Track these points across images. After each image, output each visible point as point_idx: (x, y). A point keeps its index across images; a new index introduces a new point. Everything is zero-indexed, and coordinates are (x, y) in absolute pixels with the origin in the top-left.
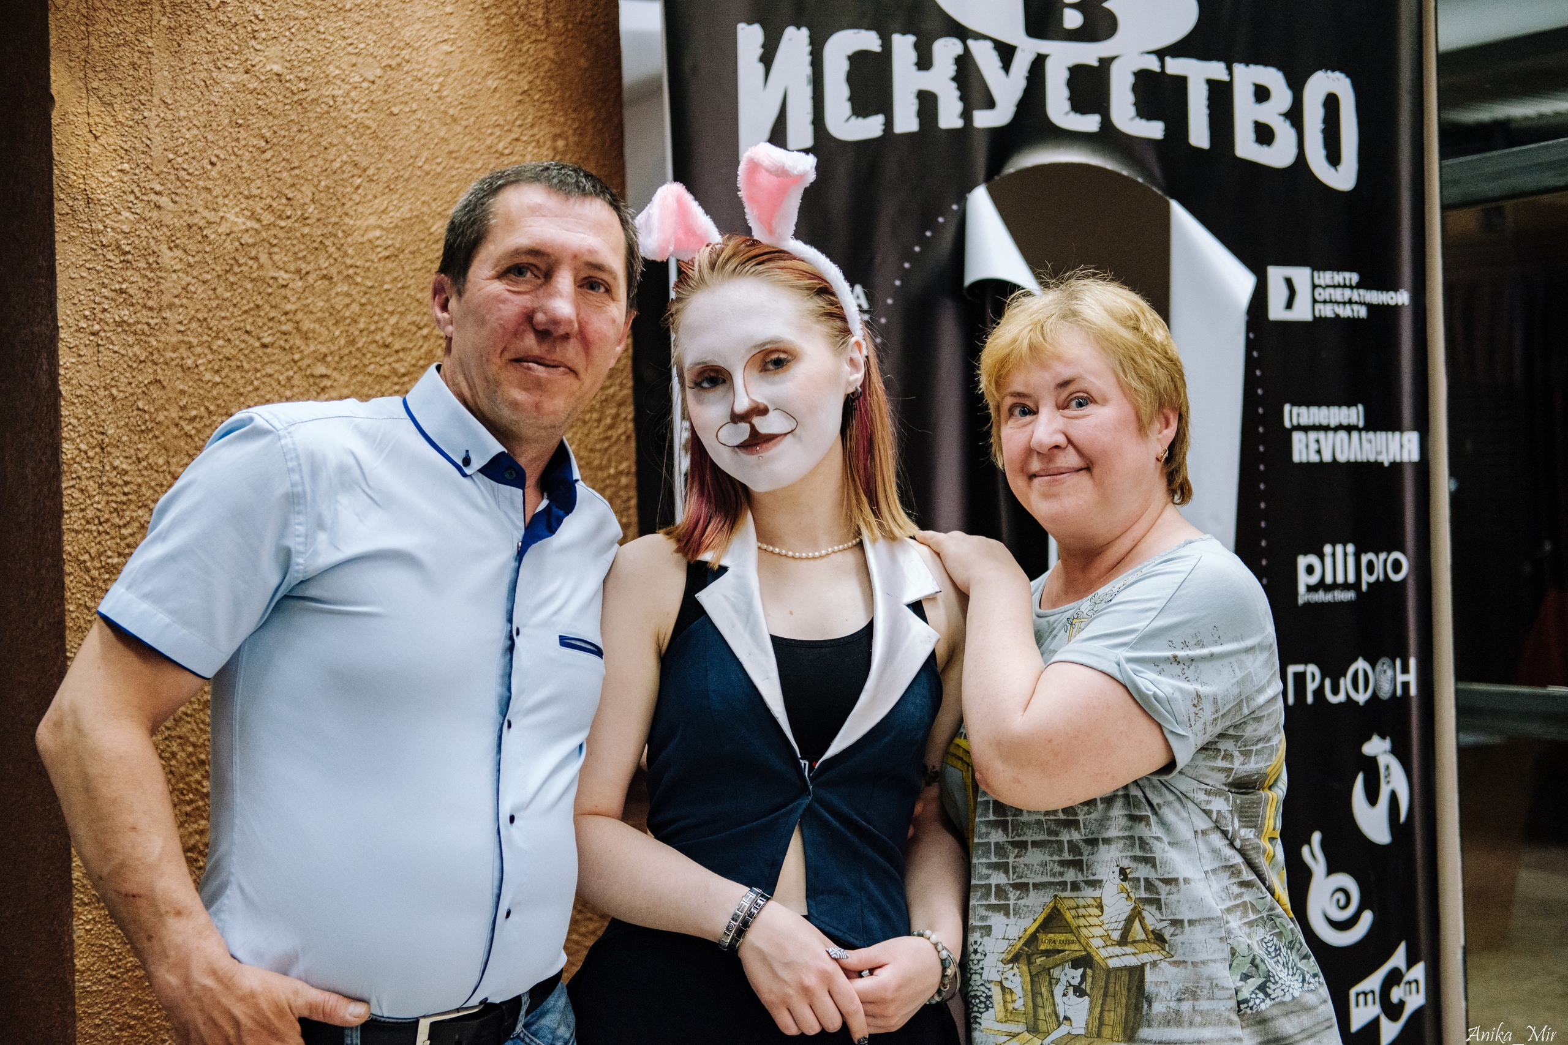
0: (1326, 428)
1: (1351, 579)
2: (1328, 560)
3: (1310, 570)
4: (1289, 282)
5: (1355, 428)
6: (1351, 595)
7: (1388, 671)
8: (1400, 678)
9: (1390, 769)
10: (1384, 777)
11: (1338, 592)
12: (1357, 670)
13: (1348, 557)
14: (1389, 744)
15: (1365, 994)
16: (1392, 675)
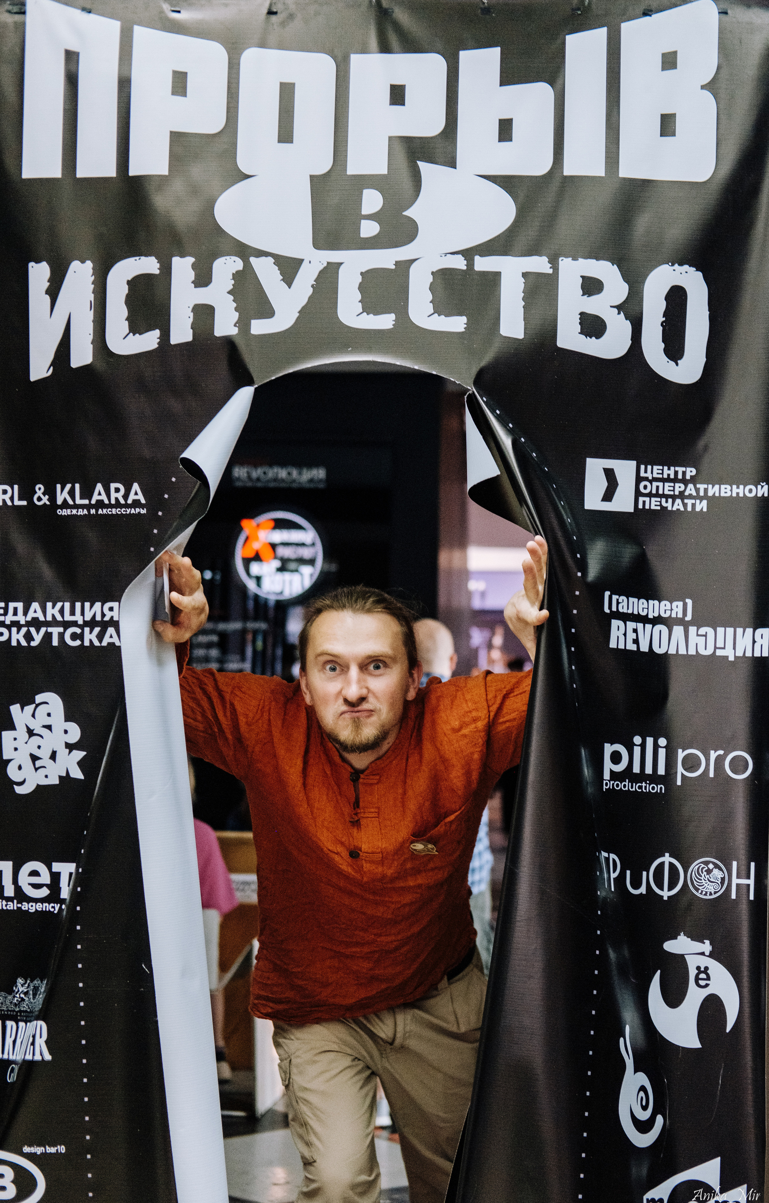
0: (644, 620)
1: (661, 771)
2: (637, 750)
3: (616, 758)
4: (610, 474)
5: (681, 622)
6: (661, 788)
7: (716, 872)
8: (735, 881)
9: (708, 972)
10: (697, 979)
11: (646, 783)
12: (662, 864)
13: (660, 749)
14: (707, 947)
15: (654, 1201)
16: (723, 876)
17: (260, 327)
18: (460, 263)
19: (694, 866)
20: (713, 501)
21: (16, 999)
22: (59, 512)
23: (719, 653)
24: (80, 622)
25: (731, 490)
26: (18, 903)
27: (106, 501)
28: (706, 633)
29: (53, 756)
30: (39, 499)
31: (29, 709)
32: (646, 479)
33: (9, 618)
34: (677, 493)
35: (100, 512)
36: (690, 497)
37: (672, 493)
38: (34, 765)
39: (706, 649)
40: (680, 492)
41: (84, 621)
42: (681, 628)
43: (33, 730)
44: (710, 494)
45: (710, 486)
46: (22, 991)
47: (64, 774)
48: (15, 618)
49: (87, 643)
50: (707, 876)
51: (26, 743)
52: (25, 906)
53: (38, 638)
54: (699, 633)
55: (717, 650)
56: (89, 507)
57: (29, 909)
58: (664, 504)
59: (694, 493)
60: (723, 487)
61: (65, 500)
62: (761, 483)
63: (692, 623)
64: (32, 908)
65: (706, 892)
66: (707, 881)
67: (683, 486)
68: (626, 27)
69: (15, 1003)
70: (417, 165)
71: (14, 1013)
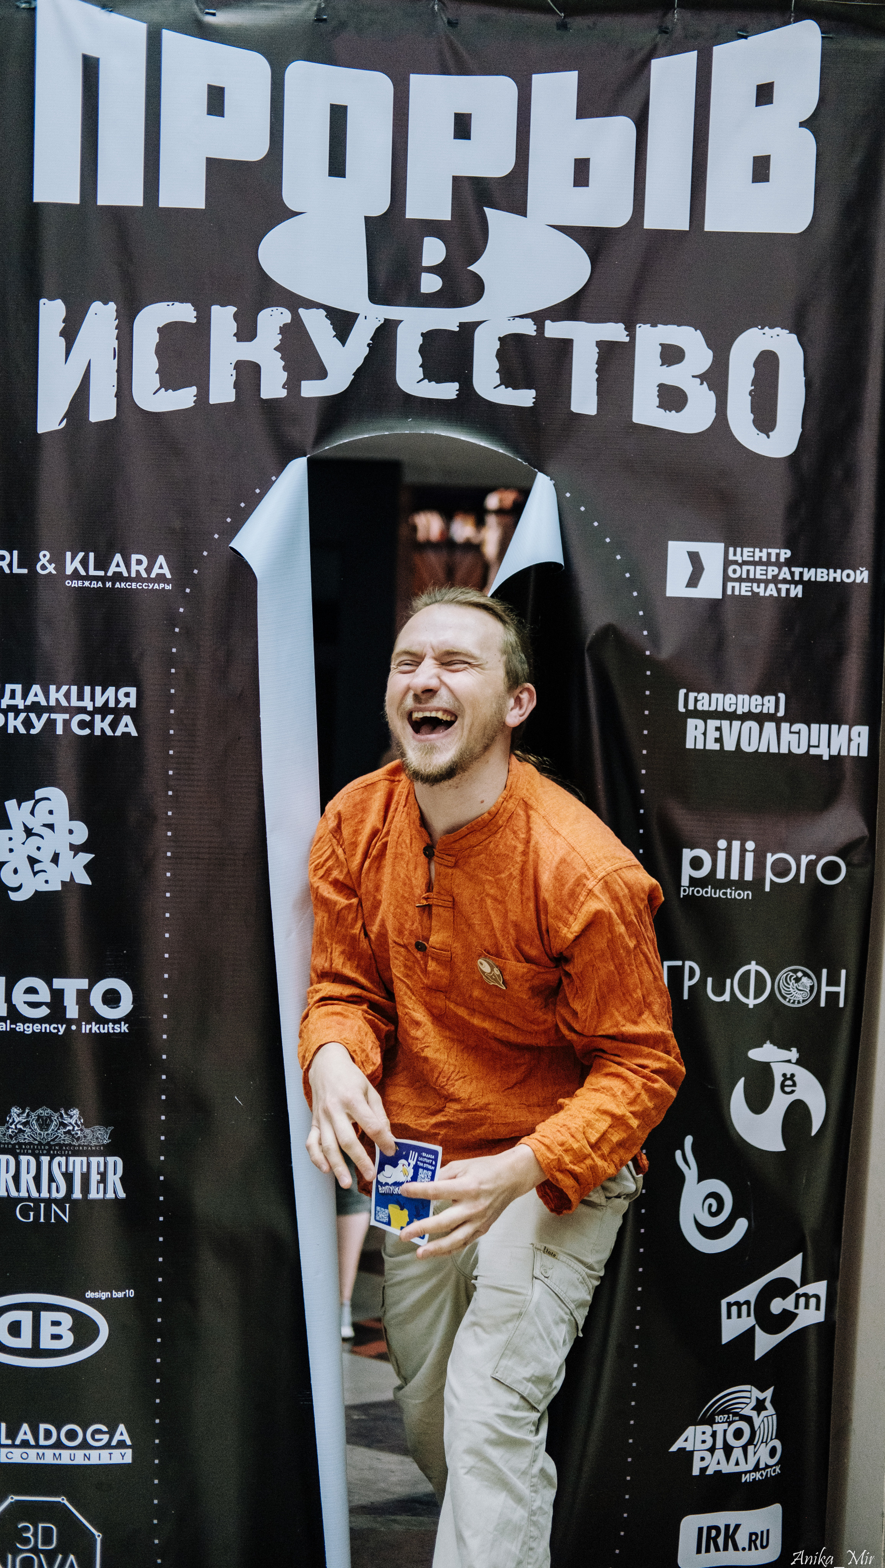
0: (731, 716)
1: (749, 876)
2: (721, 856)
3: (697, 863)
4: (694, 558)
5: (771, 717)
6: (748, 895)
7: (805, 980)
8: (825, 989)
9: (795, 1079)
10: (783, 1086)
11: (732, 890)
12: (748, 973)
13: (747, 853)
14: (794, 1054)
15: (738, 1304)
16: (811, 984)
17: (311, 389)
18: (528, 328)
19: (782, 975)
20: (808, 585)
21: (10, 1130)
22: (68, 583)
23: (813, 751)
25: (828, 575)
27: (126, 574)
28: (800, 730)
29: (55, 859)
30: (44, 567)
31: (28, 805)
32: (735, 562)
33: (6, 702)
34: (770, 577)
35: (117, 585)
36: (785, 581)
37: (764, 577)
38: (33, 868)
39: (799, 747)
40: (773, 576)
42: (773, 725)
43: (32, 829)
44: (806, 578)
45: (806, 570)
46: (19, 1122)
47: (68, 880)
48: (12, 702)
50: (796, 985)
51: (23, 843)
52: (20, 1027)
54: (792, 730)
55: (811, 749)
56: (103, 579)
57: (24, 1030)
58: (756, 589)
59: (789, 578)
60: (819, 570)
61: (76, 569)
62: (861, 568)
63: (784, 719)
64: (29, 1028)
65: (794, 1001)
66: (796, 990)
67: (776, 570)
68: (718, 51)
69: (10, 1135)
70: (484, 210)
71: (10, 1146)
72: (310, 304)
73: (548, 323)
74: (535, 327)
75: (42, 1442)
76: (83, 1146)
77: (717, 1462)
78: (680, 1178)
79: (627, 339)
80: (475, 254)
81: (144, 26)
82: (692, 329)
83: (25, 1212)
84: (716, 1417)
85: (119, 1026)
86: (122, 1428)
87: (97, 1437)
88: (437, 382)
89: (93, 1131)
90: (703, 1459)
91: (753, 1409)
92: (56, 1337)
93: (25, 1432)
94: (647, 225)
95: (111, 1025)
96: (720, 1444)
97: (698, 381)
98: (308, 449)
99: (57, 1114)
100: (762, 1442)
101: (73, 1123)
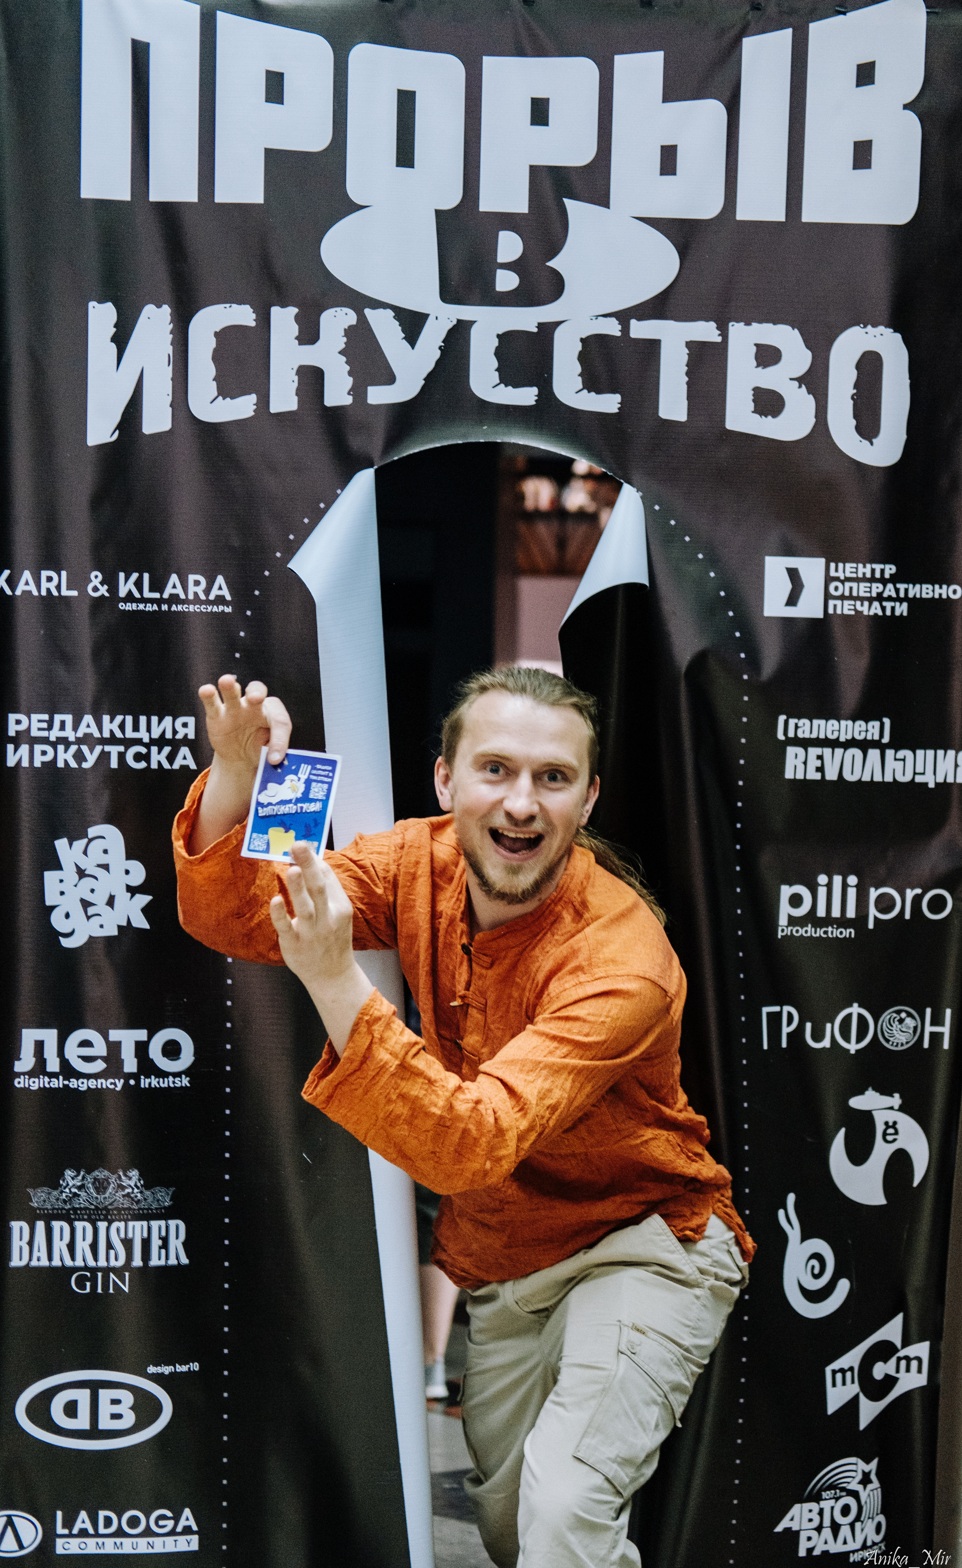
1: (851, 913)
2: (822, 892)
3: (796, 901)
4: (793, 574)
5: (876, 744)
6: (850, 933)
7: (908, 1021)
8: (929, 1029)
9: (896, 1126)
10: (885, 1134)
11: (833, 928)
12: (850, 1016)
13: (849, 889)
14: (896, 1100)
15: (843, 1371)
16: (915, 1025)
17: (378, 395)
18: (613, 328)
19: (886, 1016)
20: (914, 603)
21: (64, 1195)
22: (122, 606)
23: (919, 779)
24: (146, 740)
25: (933, 591)
26: (64, 1080)
27: (183, 596)
28: (905, 756)
29: (111, 902)
30: (95, 589)
31: (80, 844)
32: (837, 579)
33: (55, 734)
34: (874, 595)
35: (174, 608)
36: (890, 598)
37: (868, 595)
38: (86, 912)
39: (904, 775)
40: (877, 593)
41: (150, 738)
42: (877, 752)
43: (85, 870)
44: (911, 595)
45: (911, 586)
46: (74, 1185)
47: (124, 924)
48: (62, 734)
49: (154, 765)
50: (899, 1026)
51: (76, 886)
52: (73, 1083)
53: (91, 760)
54: (896, 757)
55: (916, 777)
56: (159, 602)
57: (78, 1086)
58: (859, 608)
59: (894, 595)
60: (924, 586)
61: (130, 592)
63: (889, 746)
64: (83, 1085)
65: (898, 1043)
66: (899, 1032)
67: (881, 586)
68: (814, 28)
69: (64, 1200)
70: (563, 202)
71: (64, 1212)
72: (377, 304)
73: (633, 323)
74: (620, 327)
75: (102, 1530)
76: (143, 1209)
77: (824, 1541)
78: (783, 1239)
79: (719, 339)
80: (554, 249)
81: (197, 8)
82: (789, 328)
83: (81, 1283)
84: (823, 1493)
85: (179, 1079)
86: (187, 1512)
87: (161, 1523)
88: (514, 387)
89: (153, 1193)
90: (809, 1539)
91: (860, 1483)
92: (116, 1416)
93: (83, 1520)
94: (740, 216)
95: (171, 1079)
96: (827, 1522)
97: (796, 384)
98: (376, 459)
99: (115, 1176)
100: (869, 1518)
101: (132, 1185)
